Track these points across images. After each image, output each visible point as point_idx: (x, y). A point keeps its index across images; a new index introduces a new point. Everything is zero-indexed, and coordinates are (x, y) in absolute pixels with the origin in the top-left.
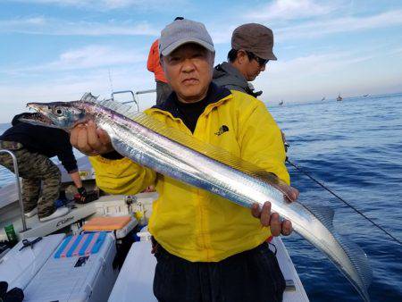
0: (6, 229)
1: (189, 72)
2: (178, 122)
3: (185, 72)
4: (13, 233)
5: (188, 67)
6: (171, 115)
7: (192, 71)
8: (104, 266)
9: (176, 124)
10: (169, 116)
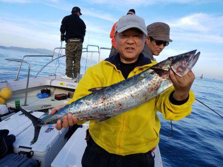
0: (16, 102)
1: (130, 44)
2: (119, 72)
3: (128, 43)
4: (19, 105)
5: (131, 41)
6: (116, 68)
7: (133, 44)
8: (60, 136)
9: (118, 73)
10: (114, 68)
